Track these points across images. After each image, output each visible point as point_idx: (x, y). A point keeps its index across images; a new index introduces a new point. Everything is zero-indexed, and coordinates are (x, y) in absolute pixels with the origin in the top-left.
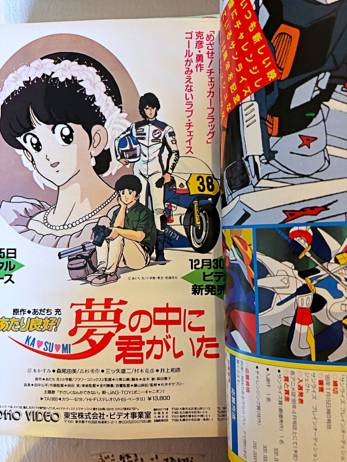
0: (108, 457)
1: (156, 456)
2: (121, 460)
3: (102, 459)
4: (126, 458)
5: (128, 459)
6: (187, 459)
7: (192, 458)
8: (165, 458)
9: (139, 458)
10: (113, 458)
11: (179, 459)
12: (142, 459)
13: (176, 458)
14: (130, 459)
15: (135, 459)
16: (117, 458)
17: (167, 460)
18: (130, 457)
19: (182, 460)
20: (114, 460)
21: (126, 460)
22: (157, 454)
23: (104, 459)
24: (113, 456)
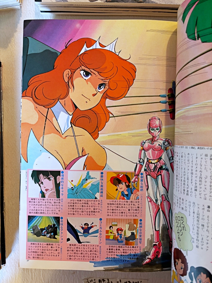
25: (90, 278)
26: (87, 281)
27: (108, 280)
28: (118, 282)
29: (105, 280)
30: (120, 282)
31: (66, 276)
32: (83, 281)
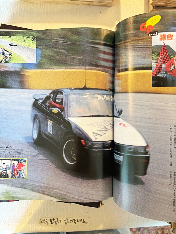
0: (44, 220)
1: (67, 219)
2: (50, 221)
3: (41, 221)
4: (53, 220)
5: (54, 221)
6: (81, 220)
7: (84, 219)
8: (71, 220)
9: (59, 220)
10: (46, 221)
11: (77, 220)
12: (60, 221)
13: (76, 220)
14: (55, 221)
15: (57, 220)
16: (48, 220)
17: (72, 220)
18: (55, 220)
19: (79, 220)
20: (47, 221)
21: (53, 221)
22: (67, 218)
23: (42, 221)
24: (46, 219)
25: (43, 218)
26: (40, 220)
27: (57, 219)
28: (65, 220)
29: (55, 219)
30: (67, 220)
31: (23, 217)
32: (37, 221)
